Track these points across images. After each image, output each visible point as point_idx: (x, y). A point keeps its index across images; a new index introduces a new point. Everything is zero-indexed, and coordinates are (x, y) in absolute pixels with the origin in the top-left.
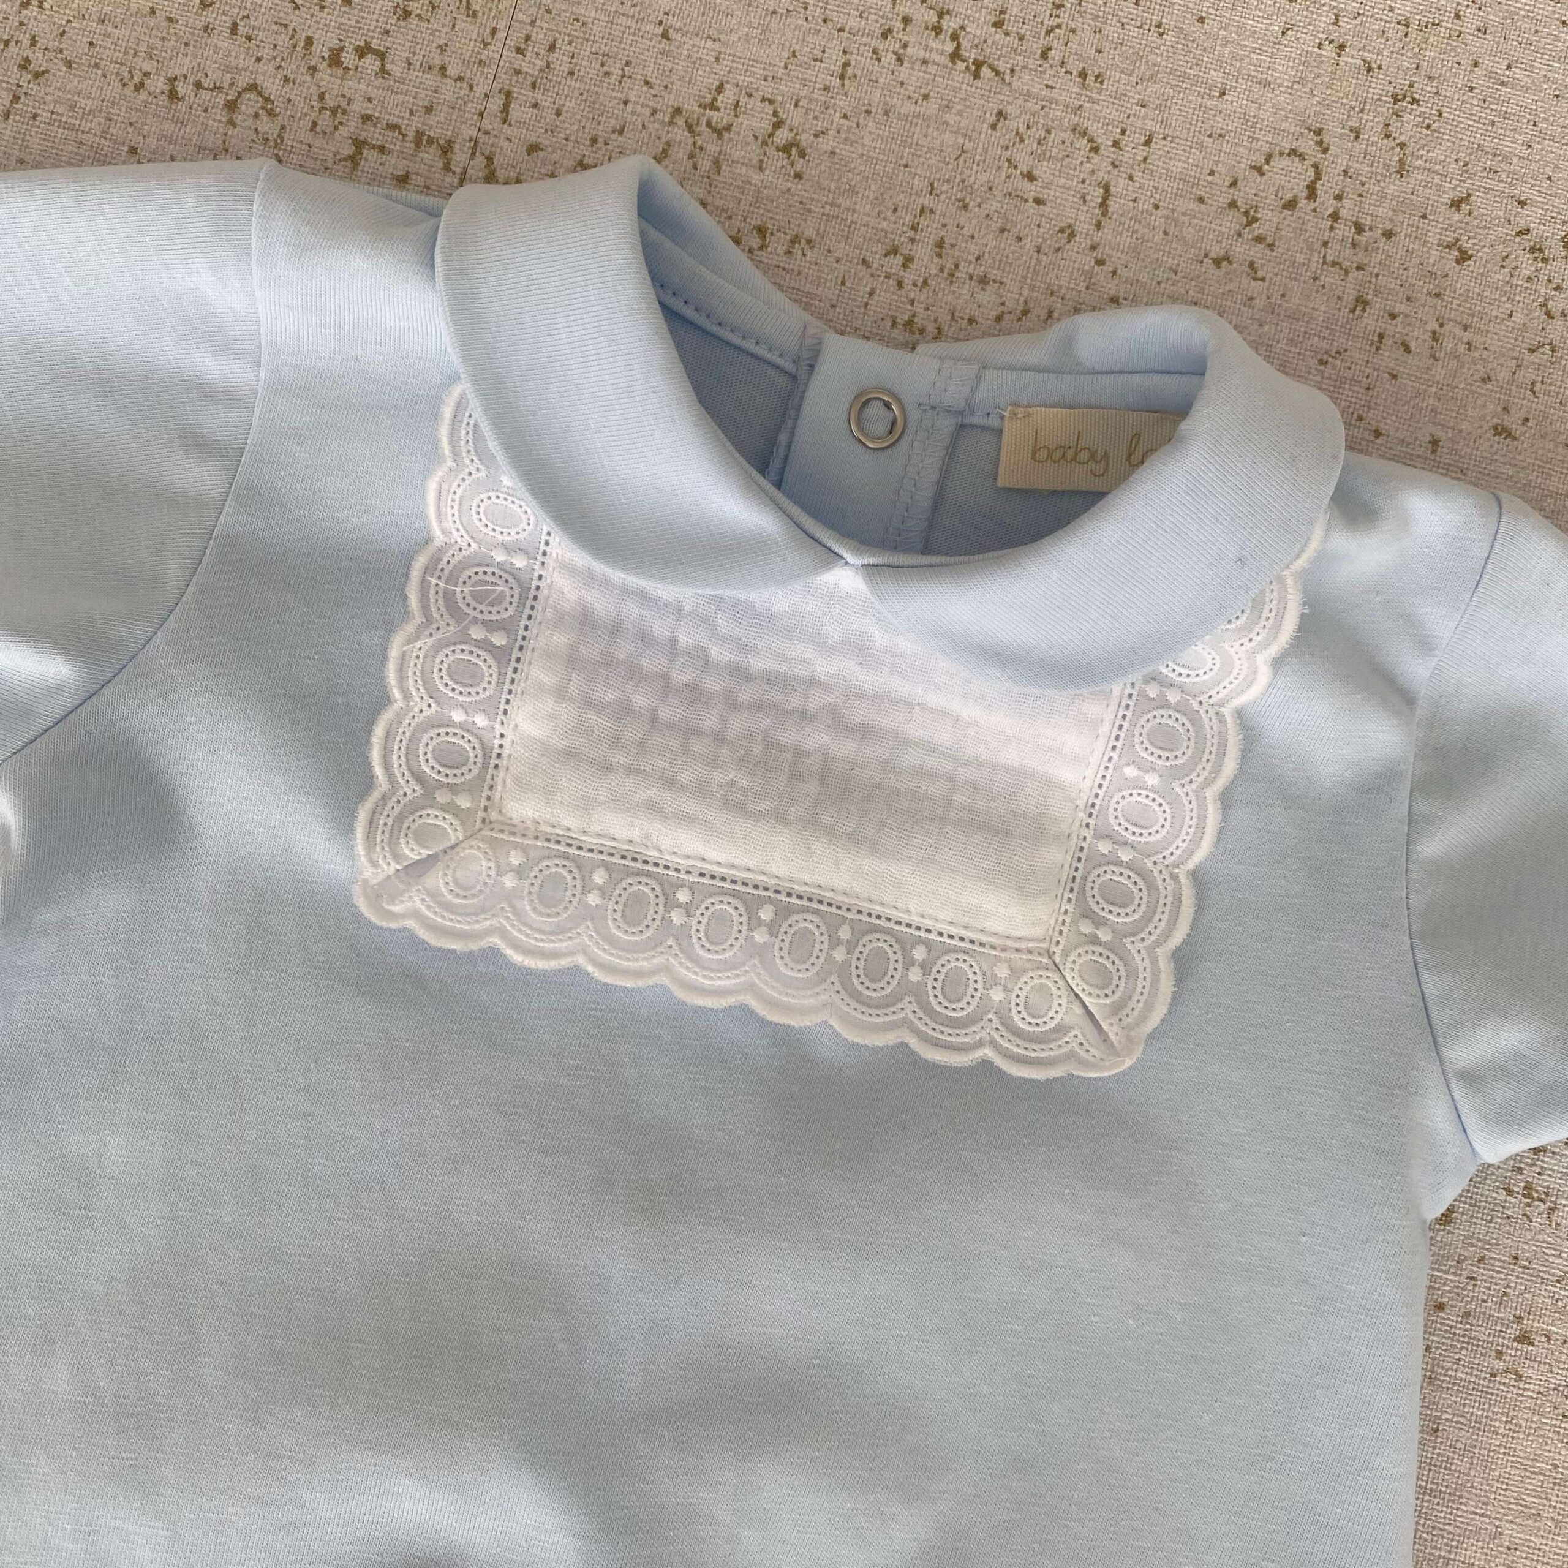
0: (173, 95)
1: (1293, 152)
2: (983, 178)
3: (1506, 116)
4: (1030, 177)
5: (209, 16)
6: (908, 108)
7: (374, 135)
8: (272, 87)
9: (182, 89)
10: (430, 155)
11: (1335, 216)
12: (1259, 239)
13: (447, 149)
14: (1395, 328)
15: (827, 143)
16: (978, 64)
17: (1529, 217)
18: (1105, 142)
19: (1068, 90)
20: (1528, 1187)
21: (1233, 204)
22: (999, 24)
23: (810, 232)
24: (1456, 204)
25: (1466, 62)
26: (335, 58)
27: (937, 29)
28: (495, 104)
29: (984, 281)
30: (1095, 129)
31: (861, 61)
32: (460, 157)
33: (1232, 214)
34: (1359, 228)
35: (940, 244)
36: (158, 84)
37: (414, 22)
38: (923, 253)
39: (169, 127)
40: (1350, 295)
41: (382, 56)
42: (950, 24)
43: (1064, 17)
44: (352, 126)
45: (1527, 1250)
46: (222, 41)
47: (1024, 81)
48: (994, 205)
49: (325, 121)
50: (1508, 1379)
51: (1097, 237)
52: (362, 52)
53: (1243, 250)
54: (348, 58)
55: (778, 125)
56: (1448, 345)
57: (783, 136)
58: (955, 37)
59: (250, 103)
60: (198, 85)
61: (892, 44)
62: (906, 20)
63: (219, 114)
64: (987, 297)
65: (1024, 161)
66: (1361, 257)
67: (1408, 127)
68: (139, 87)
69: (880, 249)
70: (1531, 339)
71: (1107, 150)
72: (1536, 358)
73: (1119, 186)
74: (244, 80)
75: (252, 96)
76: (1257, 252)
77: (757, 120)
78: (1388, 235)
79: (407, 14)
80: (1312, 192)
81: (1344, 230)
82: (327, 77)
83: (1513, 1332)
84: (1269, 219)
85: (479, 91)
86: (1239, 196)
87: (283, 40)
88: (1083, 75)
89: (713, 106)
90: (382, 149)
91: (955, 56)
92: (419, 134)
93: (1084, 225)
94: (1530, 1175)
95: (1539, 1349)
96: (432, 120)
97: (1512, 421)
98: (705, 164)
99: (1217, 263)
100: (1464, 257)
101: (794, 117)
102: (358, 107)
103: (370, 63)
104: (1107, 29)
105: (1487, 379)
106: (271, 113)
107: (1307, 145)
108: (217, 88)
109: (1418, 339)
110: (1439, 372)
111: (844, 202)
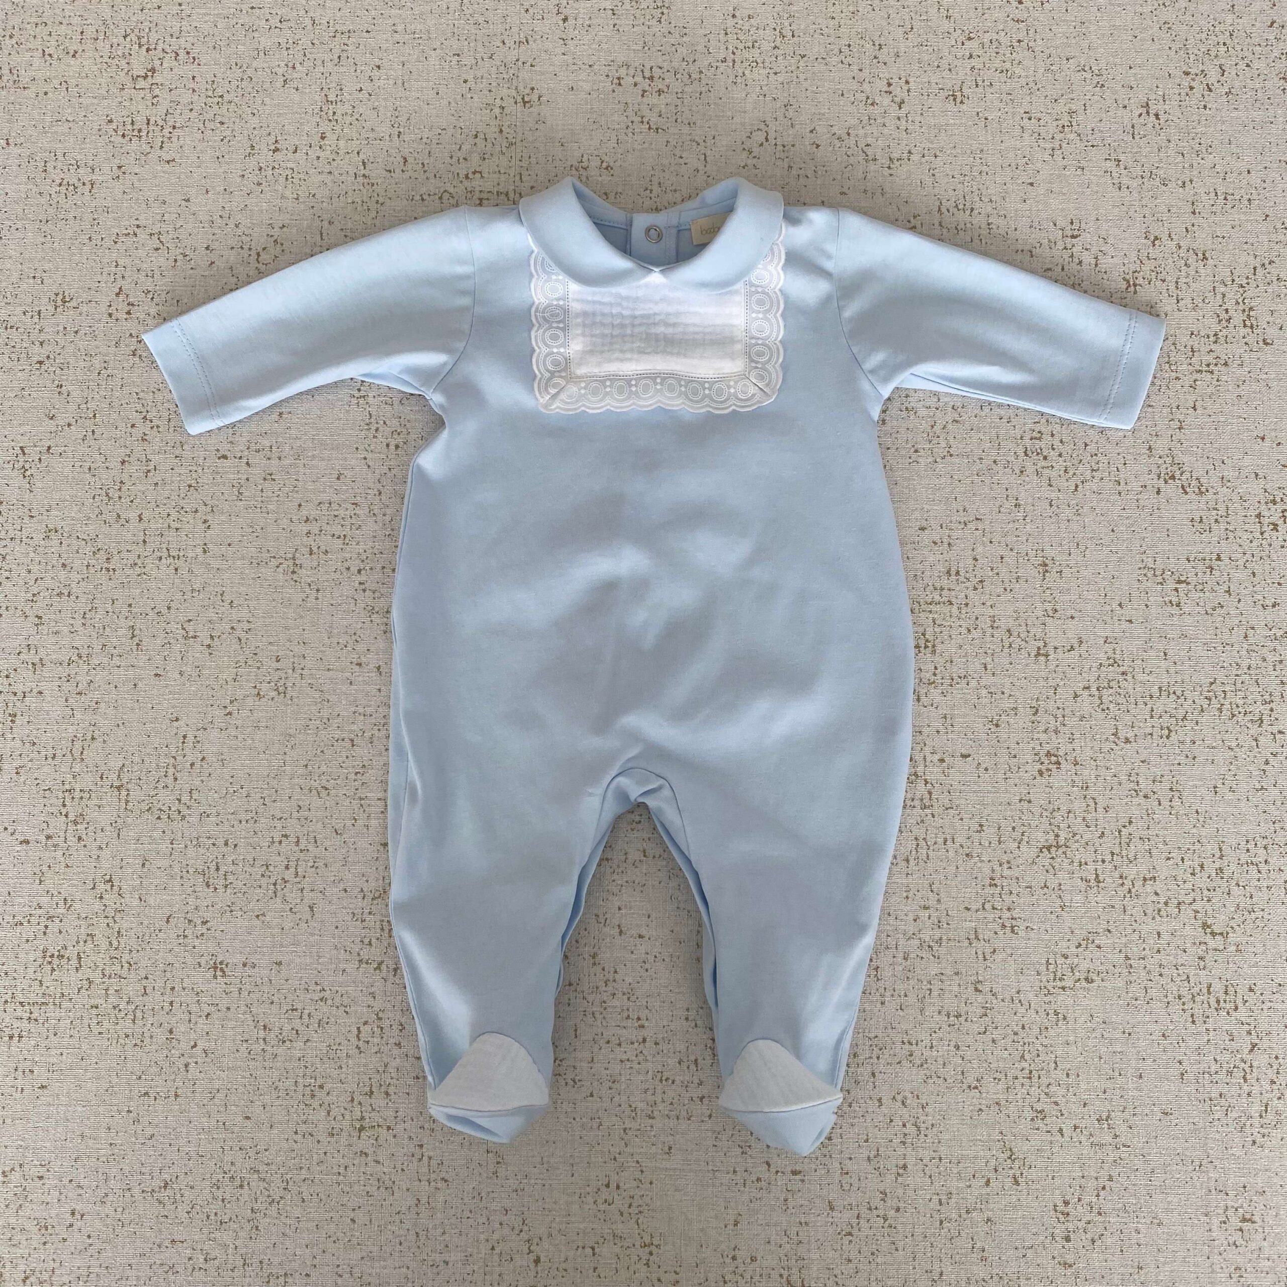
0: (423, 200)
1: (758, 129)
2: (667, 161)
3: (820, 102)
4: (681, 157)
5: (427, 174)
6: (640, 147)
7: (484, 196)
8: (451, 190)
9: (425, 197)
10: (503, 197)
11: (776, 145)
12: (755, 157)
13: (507, 194)
14: (801, 172)
15: (618, 164)
16: (657, 129)
17: (835, 129)
18: (701, 142)
19: (686, 129)
20: (907, 408)
21: (744, 149)
22: (660, 116)
23: (620, 191)
24: (811, 132)
25: (804, 90)
26: (467, 177)
27: (642, 122)
28: (518, 178)
29: (675, 191)
30: (697, 139)
31: (622, 137)
32: (511, 195)
33: (745, 152)
34: (784, 146)
35: (660, 184)
36: (418, 198)
37: (487, 161)
38: (655, 188)
39: (424, 209)
40: (786, 166)
41: (480, 173)
42: (645, 120)
43: (679, 109)
44: (477, 195)
45: (911, 426)
46: (433, 181)
47: (672, 130)
48: (672, 169)
49: (469, 195)
50: (915, 464)
51: (706, 169)
52: (474, 173)
53: (750, 162)
54: (470, 176)
55: (602, 162)
56: (820, 173)
57: (604, 165)
58: (648, 123)
59: (446, 196)
60: (429, 195)
61: (630, 130)
62: (632, 122)
63: (437, 201)
64: (678, 195)
65: (678, 154)
66: (786, 154)
67: (791, 113)
68: (412, 200)
69: (642, 190)
70: (844, 165)
71: (702, 144)
72: (848, 169)
73: (708, 153)
74: (442, 191)
75: (446, 194)
76: (755, 161)
77: (595, 163)
78: (793, 146)
79: (484, 159)
80: (767, 140)
81: (780, 148)
82: (467, 183)
83: (913, 450)
84: (756, 151)
85: (512, 175)
86: (744, 146)
87: (450, 175)
88: (689, 124)
89: (582, 162)
90: (488, 199)
91: (650, 128)
92: (498, 192)
93: (701, 168)
94: (906, 404)
95: (922, 453)
96: (500, 187)
97: (845, 190)
98: (584, 179)
99: (744, 167)
100: (818, 146)
101: (606, 159)
102: (478, 189)
103: (478, 175)
104: (693, 109)
105: (834, 180)
106: (453, 197)
107: (762, 126)
108: (435, 194)
109: (810, 173)
110: (819, 182)
111: (628, 179)
